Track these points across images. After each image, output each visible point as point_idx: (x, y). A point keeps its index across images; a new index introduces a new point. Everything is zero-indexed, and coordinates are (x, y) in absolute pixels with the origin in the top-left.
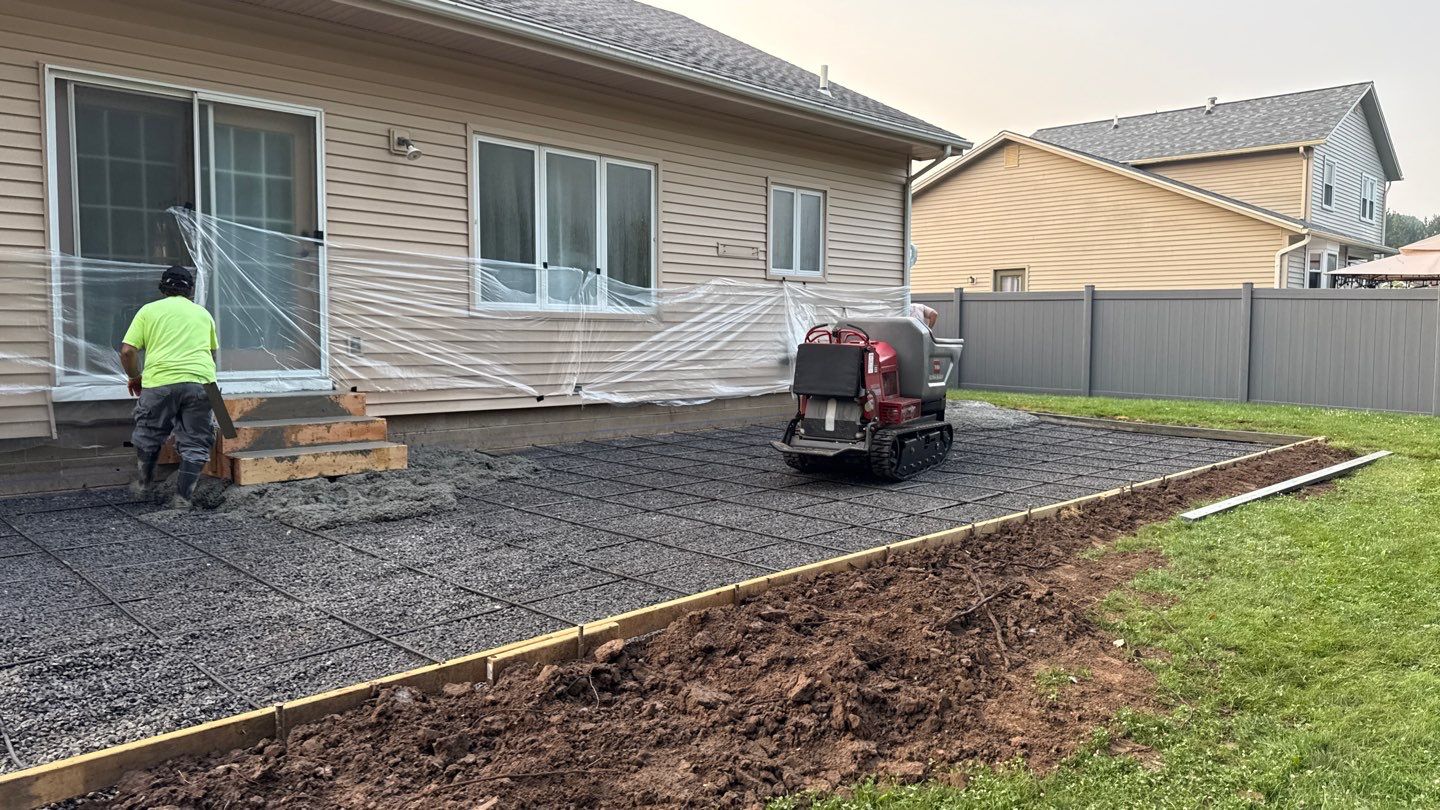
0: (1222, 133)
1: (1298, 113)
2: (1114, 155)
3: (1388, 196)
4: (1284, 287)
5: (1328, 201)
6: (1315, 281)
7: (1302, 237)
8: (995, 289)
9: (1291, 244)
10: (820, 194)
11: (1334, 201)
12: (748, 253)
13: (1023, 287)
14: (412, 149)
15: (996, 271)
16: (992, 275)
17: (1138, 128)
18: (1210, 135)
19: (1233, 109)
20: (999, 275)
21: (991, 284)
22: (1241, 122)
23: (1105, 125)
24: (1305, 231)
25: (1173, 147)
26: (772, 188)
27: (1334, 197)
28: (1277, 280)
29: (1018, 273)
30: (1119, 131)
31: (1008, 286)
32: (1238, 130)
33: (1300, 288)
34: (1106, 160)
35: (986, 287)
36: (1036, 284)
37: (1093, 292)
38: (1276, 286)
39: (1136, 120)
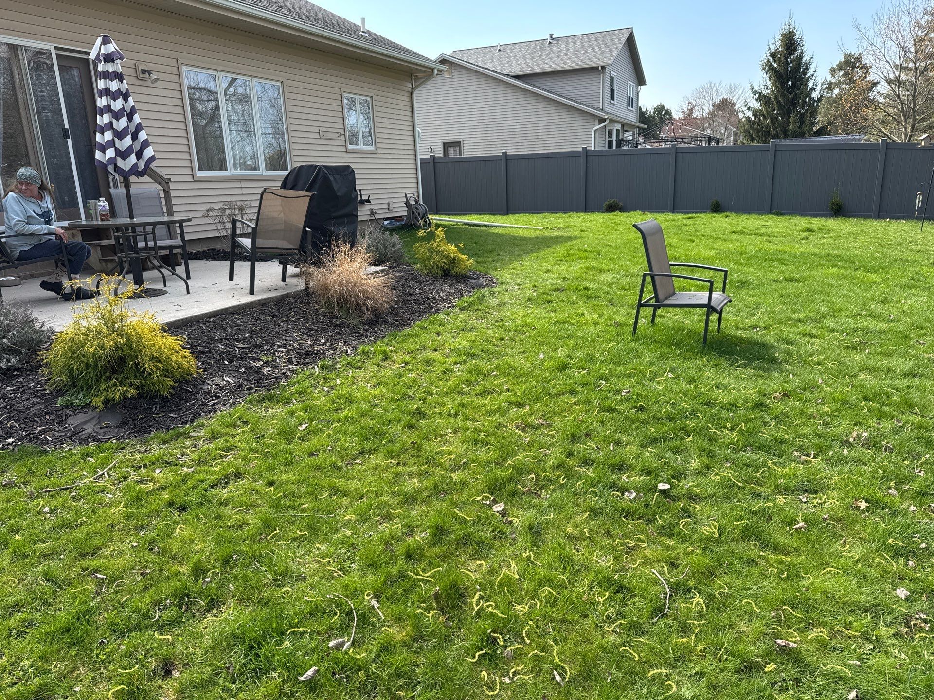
0: (559, 56)
1: (596, 46)
2: (501, 69)
3: (640, 94)
4: (597, 149)
5: (613, 99)
6: (610, 143)
7: (604, 120)
8: (445, 155)
9: (599, 124)
10: (369, 99)
11: (615, 98)
12: (335, 136)
13: (460, 154)
14: (154, 77)
15: (444, 144)
16: (442, 147)
17: (511, 52)
18: (552, 58)
19: (563, 41)
20: (446, 146)
21: (442, 152)
22: (568, 50)
23: (492, 49)
24: (606, 117)
25: (533, 64)
26: (345, 95)
27: (615, 96)
28: (593, 145)
29: (457, 144)
30: (501, 53)
31: (452, 153)
32: (566, 55)
33: (603, 149)
34: (496, 72)
35: (439, 154)
36: (469, 151)
37: (506, 155)
38: (593, 149)
39: (510, 46)
